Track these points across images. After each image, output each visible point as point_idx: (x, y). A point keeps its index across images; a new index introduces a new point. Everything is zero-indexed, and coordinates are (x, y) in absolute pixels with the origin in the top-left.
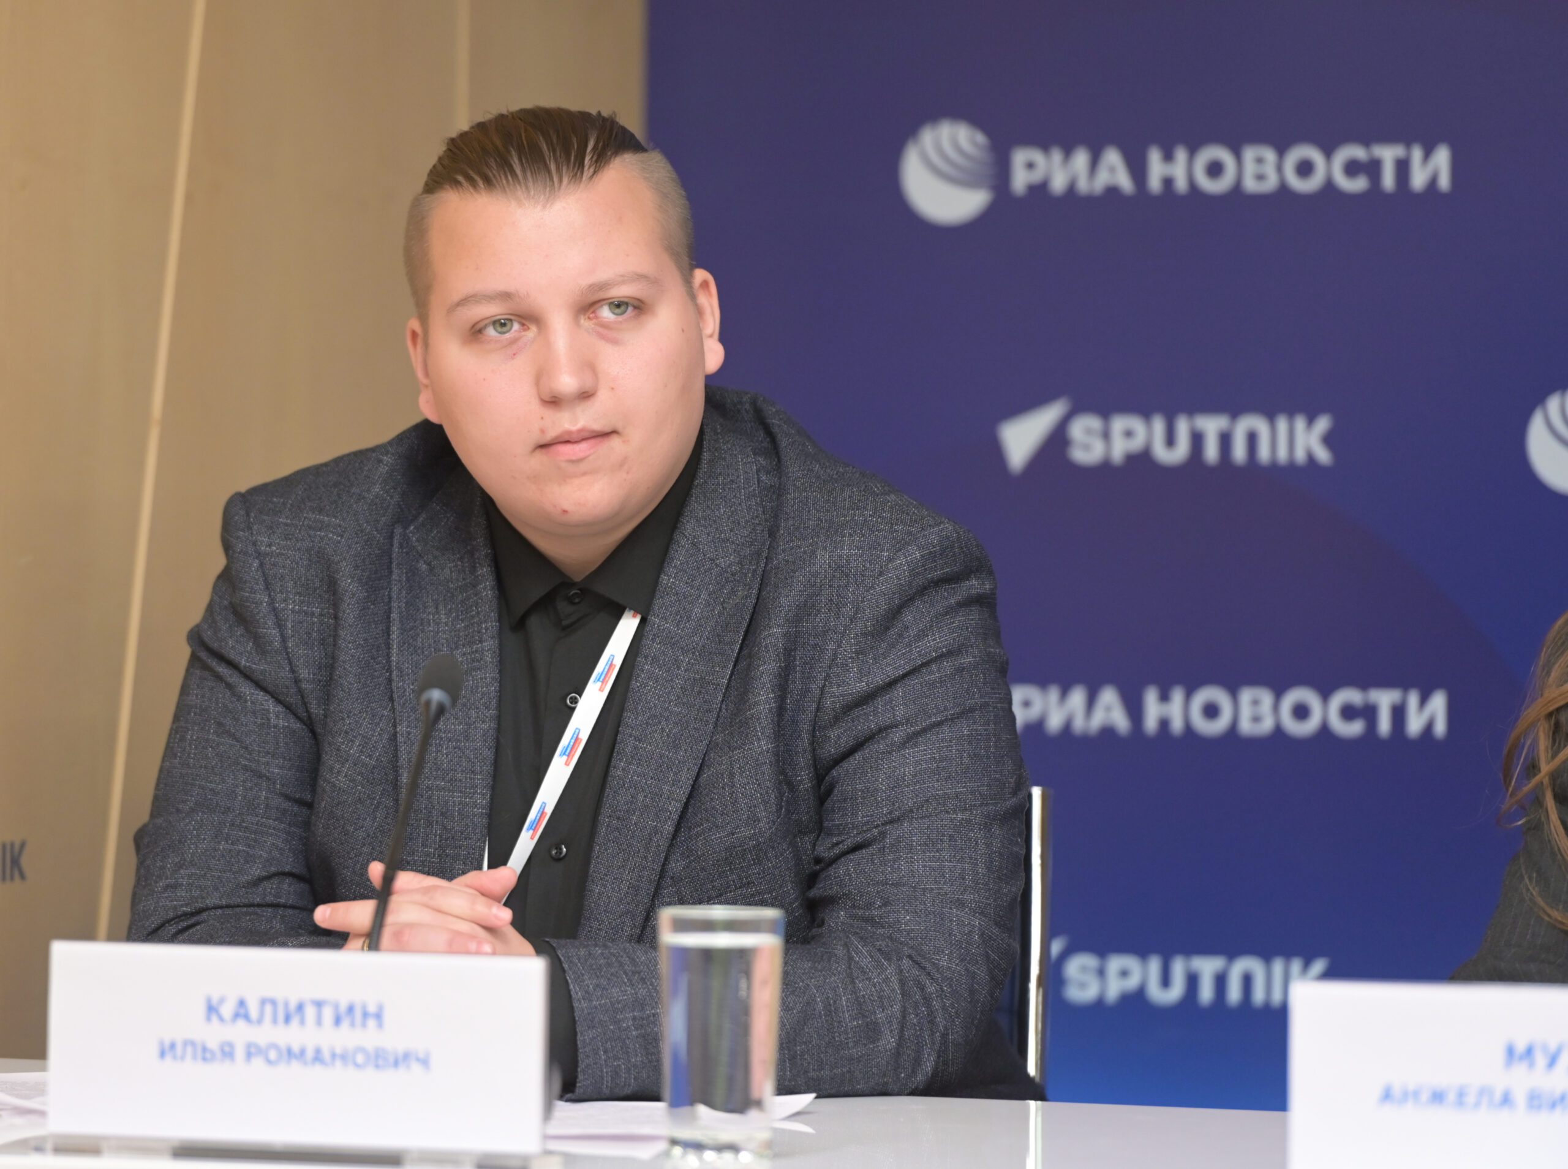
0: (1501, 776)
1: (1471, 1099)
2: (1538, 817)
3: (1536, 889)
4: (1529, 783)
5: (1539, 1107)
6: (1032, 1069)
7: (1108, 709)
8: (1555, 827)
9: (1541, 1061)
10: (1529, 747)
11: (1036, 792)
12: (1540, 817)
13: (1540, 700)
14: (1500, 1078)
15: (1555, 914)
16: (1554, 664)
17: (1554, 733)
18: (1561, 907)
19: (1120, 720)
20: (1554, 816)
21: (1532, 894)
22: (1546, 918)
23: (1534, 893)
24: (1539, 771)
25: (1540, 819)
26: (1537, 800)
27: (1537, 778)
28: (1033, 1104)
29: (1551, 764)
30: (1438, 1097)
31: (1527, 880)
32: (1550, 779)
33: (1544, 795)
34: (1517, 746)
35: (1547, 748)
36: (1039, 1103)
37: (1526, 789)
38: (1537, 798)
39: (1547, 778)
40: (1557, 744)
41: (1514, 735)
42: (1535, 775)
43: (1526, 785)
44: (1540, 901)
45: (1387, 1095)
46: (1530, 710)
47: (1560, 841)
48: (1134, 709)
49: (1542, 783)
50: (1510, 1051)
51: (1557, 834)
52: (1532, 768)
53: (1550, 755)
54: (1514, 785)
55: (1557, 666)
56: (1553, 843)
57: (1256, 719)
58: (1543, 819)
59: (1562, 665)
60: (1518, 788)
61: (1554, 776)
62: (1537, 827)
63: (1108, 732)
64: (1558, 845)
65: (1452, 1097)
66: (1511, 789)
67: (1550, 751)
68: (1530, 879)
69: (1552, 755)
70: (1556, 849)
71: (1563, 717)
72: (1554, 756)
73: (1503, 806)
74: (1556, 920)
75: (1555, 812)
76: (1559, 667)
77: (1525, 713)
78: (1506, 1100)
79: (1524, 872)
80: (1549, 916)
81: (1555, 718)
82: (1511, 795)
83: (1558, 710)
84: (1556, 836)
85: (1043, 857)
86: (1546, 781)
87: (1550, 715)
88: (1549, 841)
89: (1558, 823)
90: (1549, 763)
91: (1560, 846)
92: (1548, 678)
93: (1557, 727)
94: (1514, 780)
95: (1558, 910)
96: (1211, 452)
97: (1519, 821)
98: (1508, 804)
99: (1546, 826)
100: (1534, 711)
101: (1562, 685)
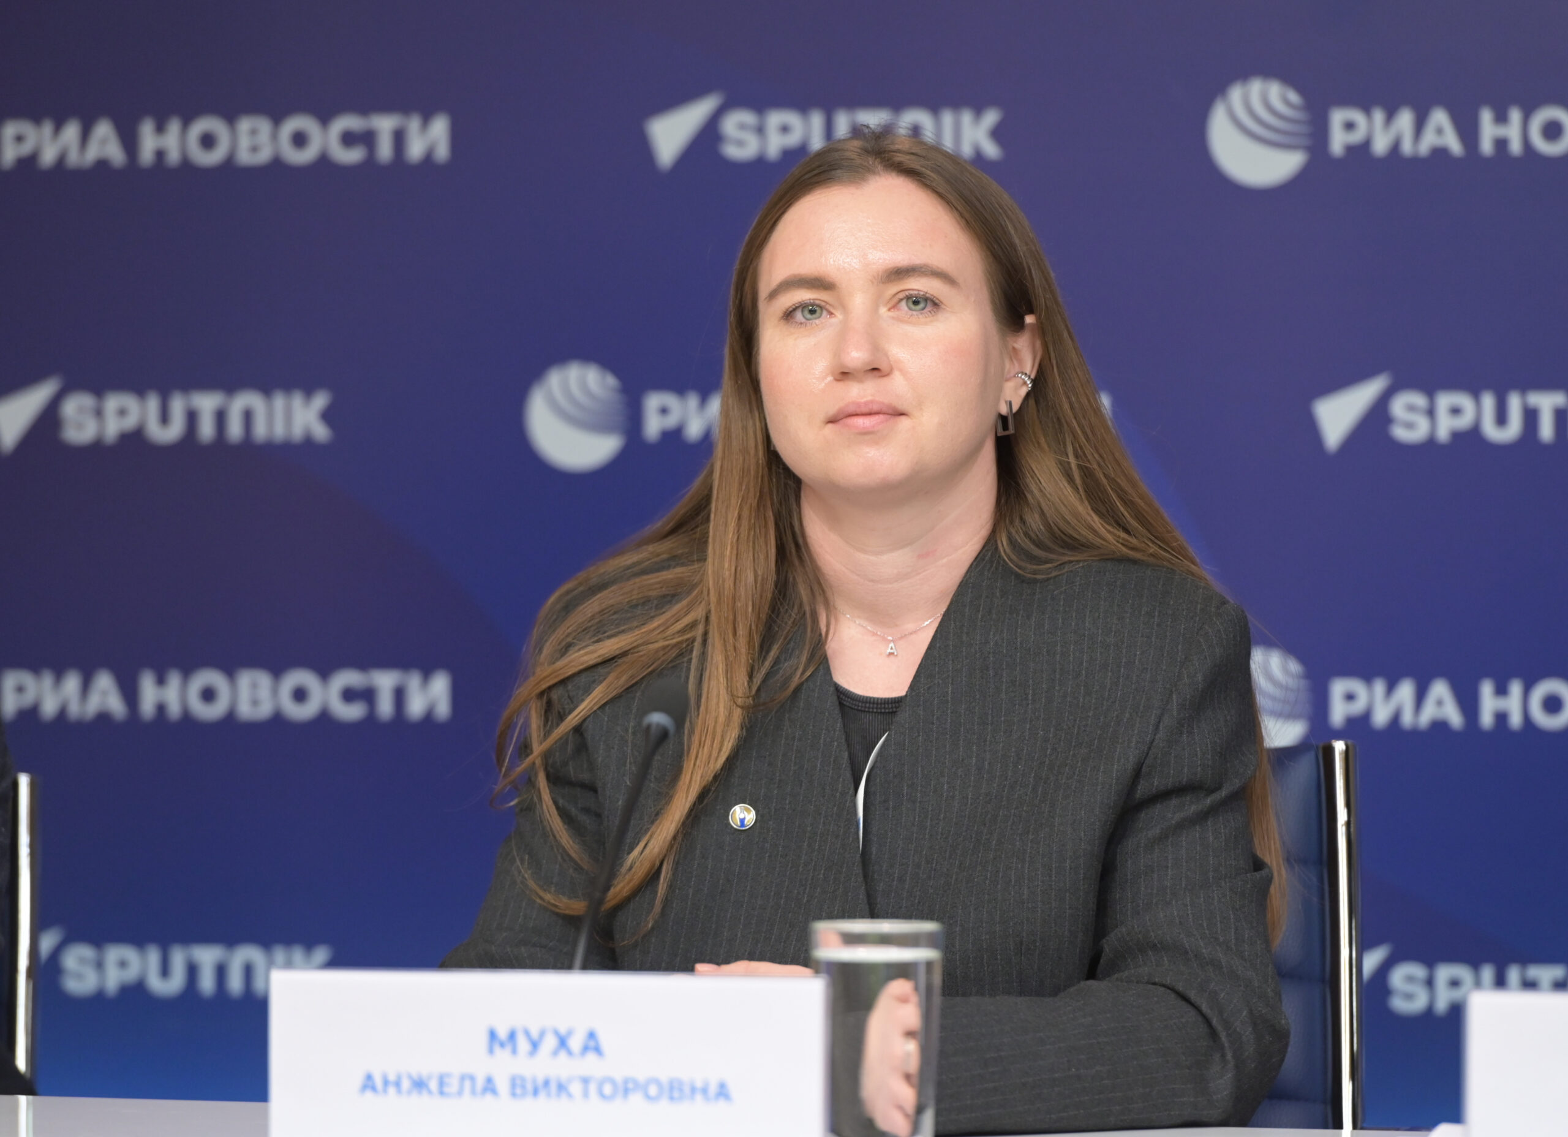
0: (494, 757)
1: (453, 1086)
2: (530, 797)
3: (530, 872)
4: (522, 764)
5: (524, 1094)
6: (21, 1063)
7: (104, 693)
8: (547, 806)
9: (523, 1045)
10: (521, 728)
11: (24, 782)
12: (533, 796)
13: (532, 679)
14: (482, 1064)
15: (548, 897)
16: (546, 641)
17: (546, 712)
18: (553, 889)
19: (116, 705)
20: (546, 796)
21: (524, 877)
22: (538, 901)
23: (526, 876)
24: (532, 752)
25: (532, 798)
26: (529, 781)
27: (531, 758)
28: (23, 1099)
29: (544, 744)
30: (419, 1084)
31: (518, 863)
32: (542, 760)
33: (536, 775)
34: (510, 726)
35: (539, 727)
36: (31, 1097)
37: (519, 769)
38: (530, 779)
39: (540, 758)
40: (549, 723)
41: (506, 714)
42: (527, 756)
43: (518, 766)
44: (531, 884)
45: (368, 1084)
46: (521, 689)
47: (553, 821)
48: (130, 694)
49: (534, 763)
50: (493, 1035)
51: (550, 815)
52: (524, 748)
53: (542, 735)
54: (507, 766)
55: (548, 644)
56: (546, 823)
57: (255, 702)
58: (535, 799)
59: (554, 642)
60: (510, 769)
61: (547, 755)
62: (529, 808)
63: (103, 718)
64: (550, 826)
65: (433, 1085)
66: (504, 770)
67: (542, 730)
68: (522, 861)
69: (545, 735)
70: (548, 829)
71: (555, 695)
72: (547, 734)
73: (496, 787)
74: (549, 902)
75: (548, 791)
76: (551, 644)
77: (517, 692)
78: (490, 1087)
79: (515, 853)
80: (541, 898)
81: (547, 696)
82: (505, 776)
83: (550, 688)
84: (548, 816)
85: (32, 846)
86: (538, 762)
87: (541, 694)
88: (541, 822)
89: (550, 803)
90: (541, 743)
91: (553, 827)
92: (540, 655)
93: (549, 704)
94: (507, 760)
95: (550, 892)
96: (207, 430)
97: (512, 800)
98: (501, 785)
99: (538, 806)
100: (526, 690)
101: (554, 663)
